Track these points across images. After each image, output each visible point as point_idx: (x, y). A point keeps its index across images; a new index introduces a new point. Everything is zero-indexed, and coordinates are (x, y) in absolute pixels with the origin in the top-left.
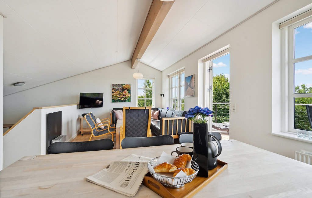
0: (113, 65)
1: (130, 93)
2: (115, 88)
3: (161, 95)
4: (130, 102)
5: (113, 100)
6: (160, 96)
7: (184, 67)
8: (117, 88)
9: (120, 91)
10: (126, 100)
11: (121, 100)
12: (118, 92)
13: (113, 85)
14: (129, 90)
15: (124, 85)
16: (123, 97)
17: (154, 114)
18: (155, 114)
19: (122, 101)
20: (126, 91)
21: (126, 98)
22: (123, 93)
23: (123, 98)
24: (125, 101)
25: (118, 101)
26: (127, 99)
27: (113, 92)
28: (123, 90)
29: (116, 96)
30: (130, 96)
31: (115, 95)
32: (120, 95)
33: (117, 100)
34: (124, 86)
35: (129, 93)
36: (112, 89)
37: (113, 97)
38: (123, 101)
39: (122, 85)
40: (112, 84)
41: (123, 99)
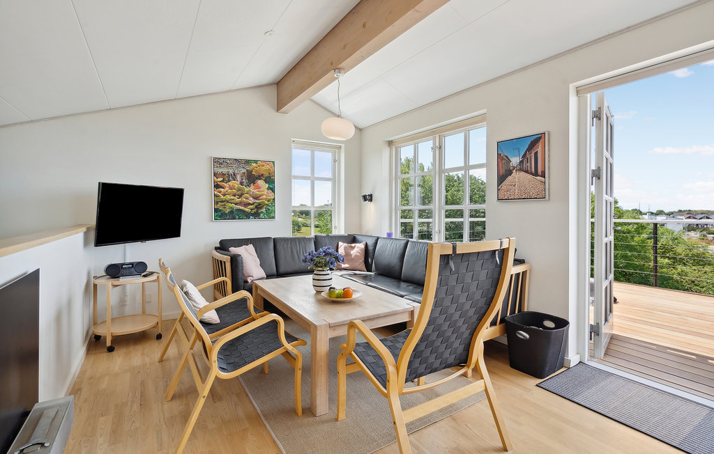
0: (216, 93)
1: (273, 190)
2: (225, 170)
3: (365, 199)
4: (274, 218)
5: (216, 210)
6: (362, 199)
7: (484, 111)
8: (231, 171)
9: (242, 183)
10: (260, 211)
11: (244, 211)
12: (236, 184)
13: (218, 162)
14: (270, 180)
15: (256, 162)
16: (251, 200)
17: (352, 252)
18: (354, 252)
19: (247, 216)
20: (261, 182)
21: (259, 207)
22: (252, 189)
23: (250, 204)
24: (256, 215)
25: (232, 215)
26: (264, 210)
27: (217, 186)
28: (252, 178)
29: (228, 197)
30: (274, 199)
31: (224, 195)
32: (240, 196)
33: (232, 212)
34: (254, 165)
35: (269, 188)
36: (215, 175)
37: (216, 203)
38: (253, 215)
39: (248, 162)
40: (215, 158)
41: (252, 210)
